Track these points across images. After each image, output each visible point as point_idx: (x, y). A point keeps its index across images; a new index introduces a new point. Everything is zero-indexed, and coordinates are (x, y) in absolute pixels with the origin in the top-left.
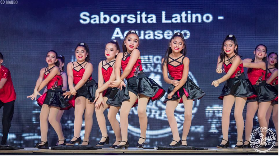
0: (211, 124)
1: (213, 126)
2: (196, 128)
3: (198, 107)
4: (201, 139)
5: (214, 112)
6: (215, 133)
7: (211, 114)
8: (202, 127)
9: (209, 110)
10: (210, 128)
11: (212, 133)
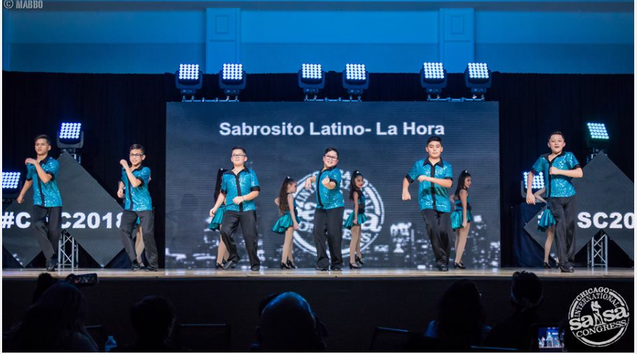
0: (396, 243)
1: (398, 245)
2: (380, 247)
3: (383, 226)
4: (386, 259)
5: (399, 231)
6: (400, 253)
7: (396, 234)
8: (387, 246)
9: (394, 228)
10: (395, 248)
11: (397, 253)
